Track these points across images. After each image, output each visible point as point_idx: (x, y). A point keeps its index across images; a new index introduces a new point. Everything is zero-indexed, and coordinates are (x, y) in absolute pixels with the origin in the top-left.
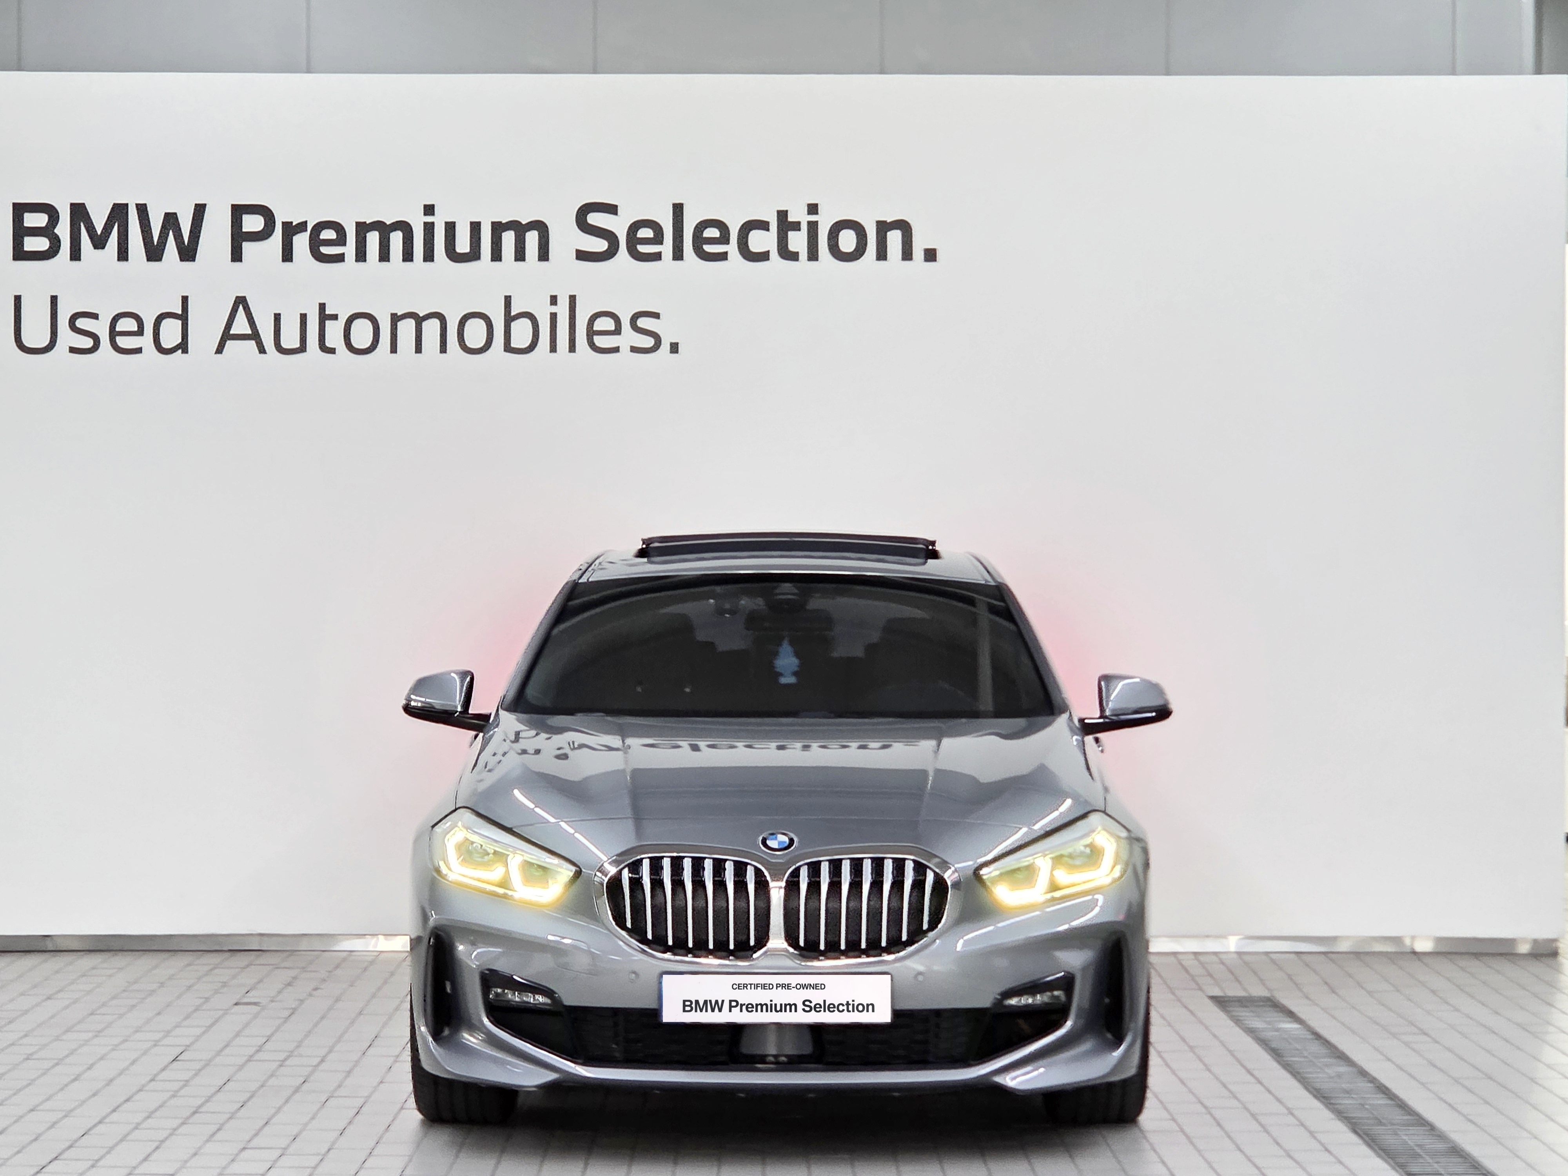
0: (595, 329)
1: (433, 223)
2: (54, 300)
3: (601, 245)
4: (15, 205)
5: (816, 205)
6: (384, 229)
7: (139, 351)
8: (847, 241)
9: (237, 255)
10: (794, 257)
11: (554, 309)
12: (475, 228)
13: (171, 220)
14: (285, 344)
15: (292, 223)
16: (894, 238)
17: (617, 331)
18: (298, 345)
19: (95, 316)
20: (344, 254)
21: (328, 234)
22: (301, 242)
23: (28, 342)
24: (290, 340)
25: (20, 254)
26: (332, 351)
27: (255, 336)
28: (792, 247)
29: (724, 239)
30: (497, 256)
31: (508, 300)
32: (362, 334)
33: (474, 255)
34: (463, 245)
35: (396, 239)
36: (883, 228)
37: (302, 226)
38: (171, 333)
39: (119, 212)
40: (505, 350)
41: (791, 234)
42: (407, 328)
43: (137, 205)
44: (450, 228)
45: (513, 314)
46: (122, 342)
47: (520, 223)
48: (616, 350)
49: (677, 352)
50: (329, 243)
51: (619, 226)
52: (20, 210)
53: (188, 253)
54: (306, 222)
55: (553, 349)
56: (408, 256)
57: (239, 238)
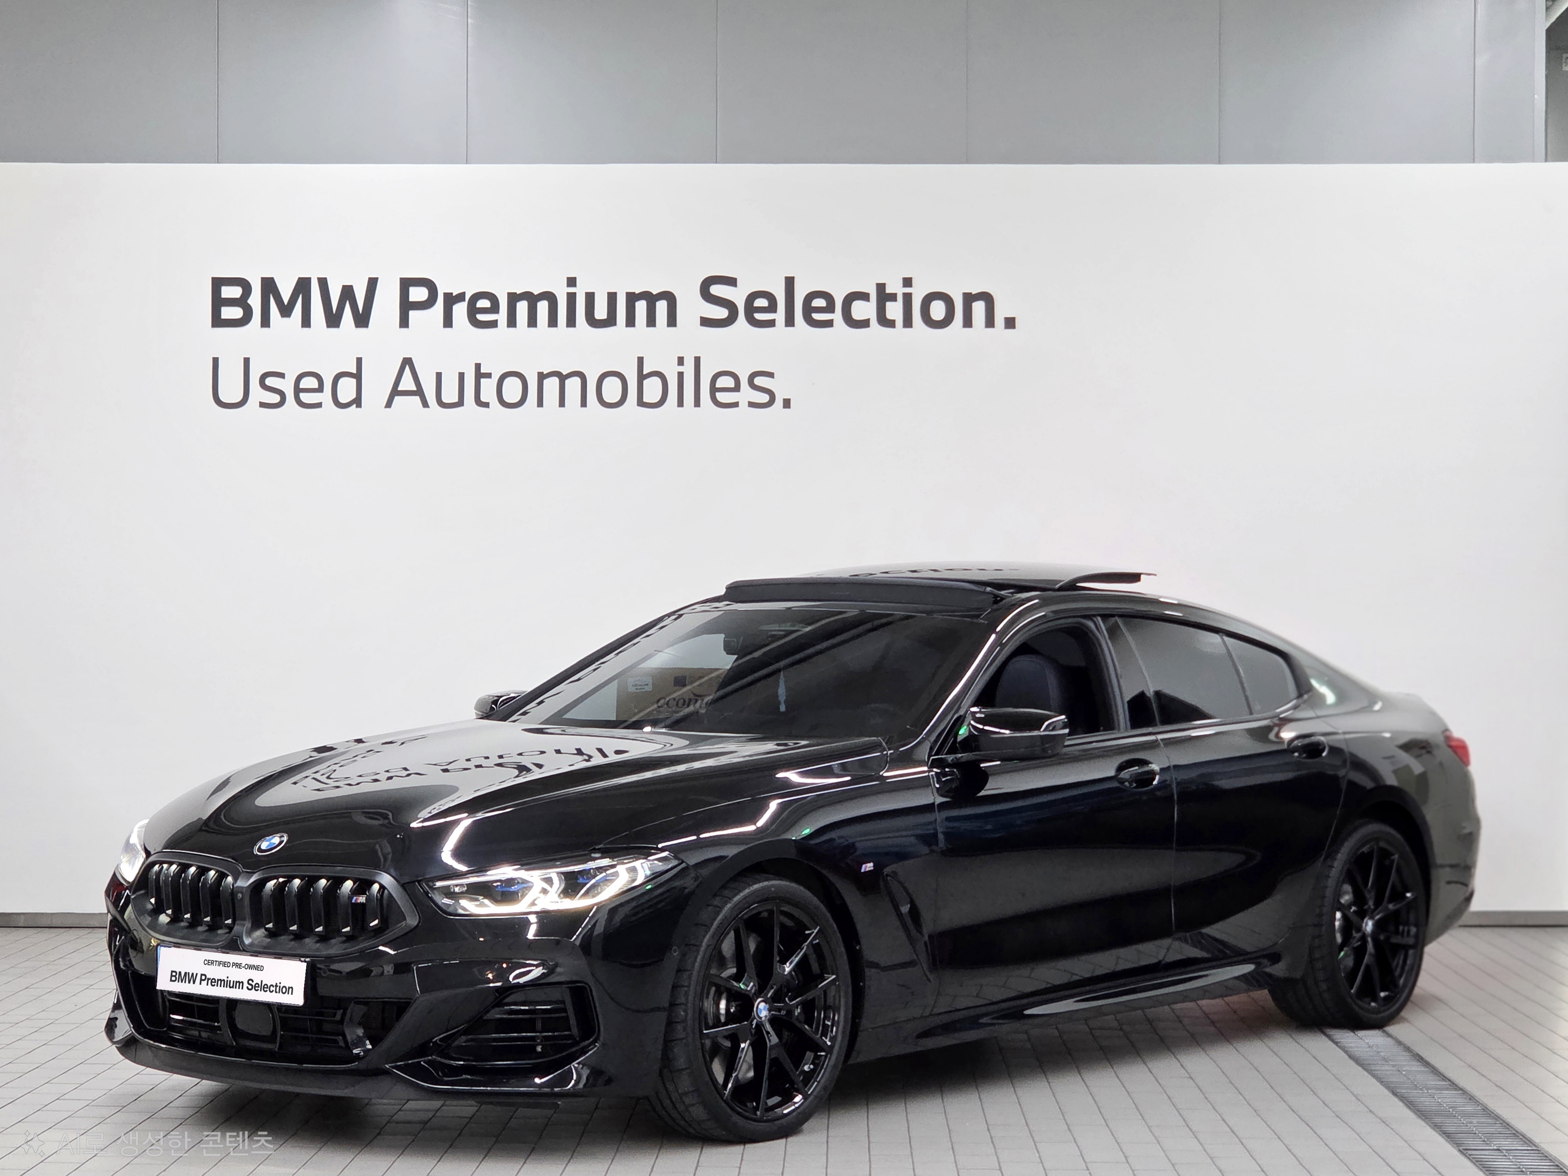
0: (718, 385)
1: (575, 293)
2: (247, 361)
3: (722, 313)
4: (213, 279)
5: (911, 279)
6: (532, 299)
7: (319, 405)
8: (938, 310)
9: (404, 322)
10: (891, 324)
11: (681, 369)
12: (612, 298)
13: (348, 293)
14: (445, 400)
15: (452, 293)
16: (979, 308)
17: (737, 388)
18: (456, 400)
19: (281, 375)
20: (497, 320)
21: (484, 303)
22: (460, 310)
23: (224, 398)
24: (450, 394)
25: (218, 321)
26: (486, 405)
27: (419, 392)
28: (889, 316)
29: (830, 308)
30: (631, 321)
31: (641, 360)
32: (512, 390)
33: (610, 321)
34: (601, 313)
35: (543, 307)
36: (969, 299)
37: (461, 297)
38: (347, 391)
39: (303, 286)
40: (638, 405)
41: (889, 305)
42: (551, 385)
43: (318, 279)
45: (645, 373)
46: (305, 397)
47: (652, 294)
48: (735, 405)
49: (789, 407)
50: (484, 311)
51: (738, 296)
52: (218, 283)
53: (362, 320)
54: (464, 293)
55: (681, 403)
56: (553, 321)
57: (406, 306)
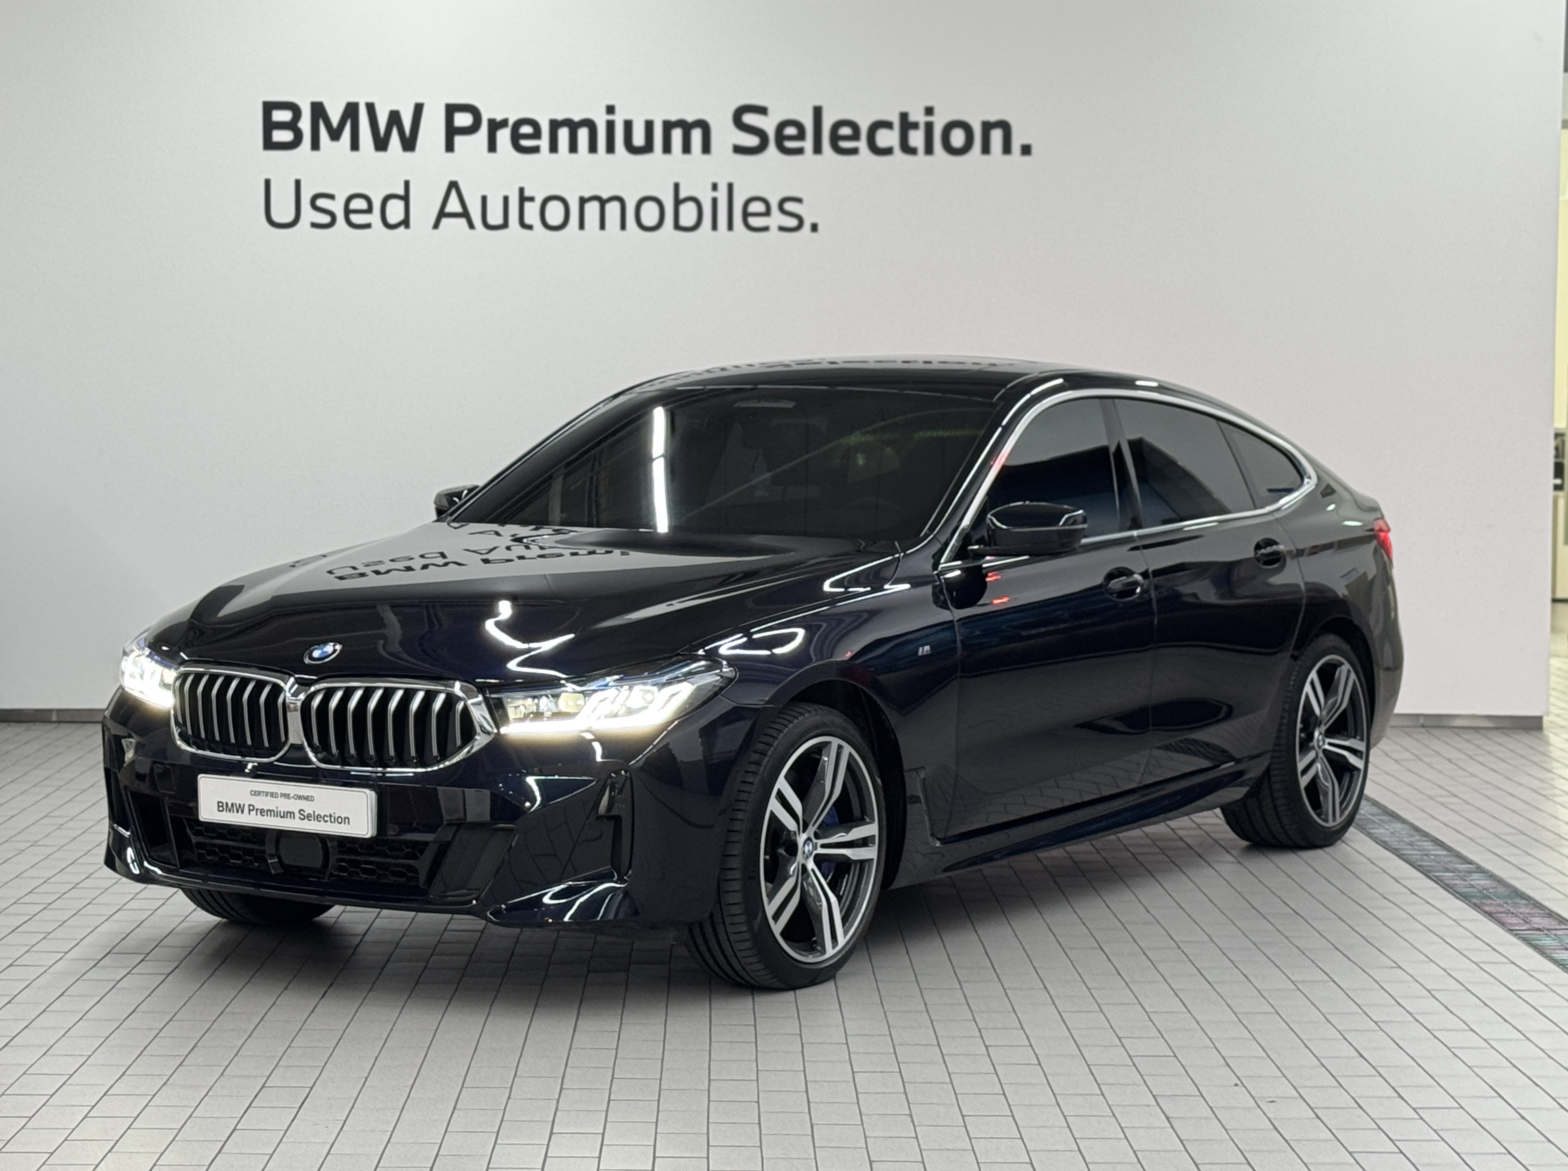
0: (749, 211)
1: (614, 121)
2: (298, 183)
3: (752, 141)
4: (264, 102)
5: (932, 108)
6: (573, 126)
7: (368, 226)
9: (450, 147)
10: (912, 151)
11: (715, 194)
12: (649, 126)
13: (395, 118)
14: (490, 222)
15: (496, 120)
16: (997, 136)
17: (767, 213)
18: (501, 222)
19: (331, 197)
20: (539, 146)
21: (526, 129)
22: (504, 136)
23: (276, 218)
24: (496, 217)
25: (269, 144)
26: (530, 227)
27: (465, 214)
28: (912, 143)
29: (856, 136)
30: (667, 149)
31: (677, 186)
32: (555, 212)
33: (648, 148)
34: (639, 139)
35: (583, 134)
36: (987, 127)
37: (504, 123)
38: (395, 212)
39: (351, 111)
40: (675, 228)
41: (911, 133)
42: (592, 209)
43: (366, 104)
44: (628, 125)
45: (681, 198)
46: (355, 218)
47: (687, 121)
48: (766, 229)
49: (817, 231)
50: (527, 137)
51: (768, 125)
52: (269, 107)
53: (409, 144)
54: (507, 119)
55: (715, 227)
56: (593, 148)
57: (452, 132)
